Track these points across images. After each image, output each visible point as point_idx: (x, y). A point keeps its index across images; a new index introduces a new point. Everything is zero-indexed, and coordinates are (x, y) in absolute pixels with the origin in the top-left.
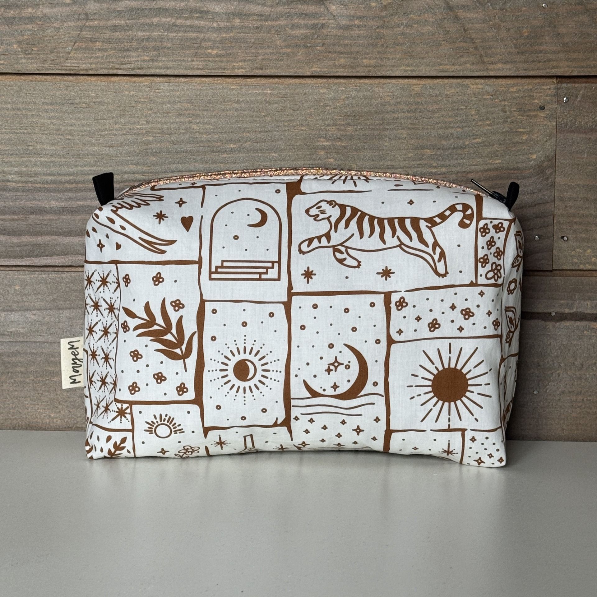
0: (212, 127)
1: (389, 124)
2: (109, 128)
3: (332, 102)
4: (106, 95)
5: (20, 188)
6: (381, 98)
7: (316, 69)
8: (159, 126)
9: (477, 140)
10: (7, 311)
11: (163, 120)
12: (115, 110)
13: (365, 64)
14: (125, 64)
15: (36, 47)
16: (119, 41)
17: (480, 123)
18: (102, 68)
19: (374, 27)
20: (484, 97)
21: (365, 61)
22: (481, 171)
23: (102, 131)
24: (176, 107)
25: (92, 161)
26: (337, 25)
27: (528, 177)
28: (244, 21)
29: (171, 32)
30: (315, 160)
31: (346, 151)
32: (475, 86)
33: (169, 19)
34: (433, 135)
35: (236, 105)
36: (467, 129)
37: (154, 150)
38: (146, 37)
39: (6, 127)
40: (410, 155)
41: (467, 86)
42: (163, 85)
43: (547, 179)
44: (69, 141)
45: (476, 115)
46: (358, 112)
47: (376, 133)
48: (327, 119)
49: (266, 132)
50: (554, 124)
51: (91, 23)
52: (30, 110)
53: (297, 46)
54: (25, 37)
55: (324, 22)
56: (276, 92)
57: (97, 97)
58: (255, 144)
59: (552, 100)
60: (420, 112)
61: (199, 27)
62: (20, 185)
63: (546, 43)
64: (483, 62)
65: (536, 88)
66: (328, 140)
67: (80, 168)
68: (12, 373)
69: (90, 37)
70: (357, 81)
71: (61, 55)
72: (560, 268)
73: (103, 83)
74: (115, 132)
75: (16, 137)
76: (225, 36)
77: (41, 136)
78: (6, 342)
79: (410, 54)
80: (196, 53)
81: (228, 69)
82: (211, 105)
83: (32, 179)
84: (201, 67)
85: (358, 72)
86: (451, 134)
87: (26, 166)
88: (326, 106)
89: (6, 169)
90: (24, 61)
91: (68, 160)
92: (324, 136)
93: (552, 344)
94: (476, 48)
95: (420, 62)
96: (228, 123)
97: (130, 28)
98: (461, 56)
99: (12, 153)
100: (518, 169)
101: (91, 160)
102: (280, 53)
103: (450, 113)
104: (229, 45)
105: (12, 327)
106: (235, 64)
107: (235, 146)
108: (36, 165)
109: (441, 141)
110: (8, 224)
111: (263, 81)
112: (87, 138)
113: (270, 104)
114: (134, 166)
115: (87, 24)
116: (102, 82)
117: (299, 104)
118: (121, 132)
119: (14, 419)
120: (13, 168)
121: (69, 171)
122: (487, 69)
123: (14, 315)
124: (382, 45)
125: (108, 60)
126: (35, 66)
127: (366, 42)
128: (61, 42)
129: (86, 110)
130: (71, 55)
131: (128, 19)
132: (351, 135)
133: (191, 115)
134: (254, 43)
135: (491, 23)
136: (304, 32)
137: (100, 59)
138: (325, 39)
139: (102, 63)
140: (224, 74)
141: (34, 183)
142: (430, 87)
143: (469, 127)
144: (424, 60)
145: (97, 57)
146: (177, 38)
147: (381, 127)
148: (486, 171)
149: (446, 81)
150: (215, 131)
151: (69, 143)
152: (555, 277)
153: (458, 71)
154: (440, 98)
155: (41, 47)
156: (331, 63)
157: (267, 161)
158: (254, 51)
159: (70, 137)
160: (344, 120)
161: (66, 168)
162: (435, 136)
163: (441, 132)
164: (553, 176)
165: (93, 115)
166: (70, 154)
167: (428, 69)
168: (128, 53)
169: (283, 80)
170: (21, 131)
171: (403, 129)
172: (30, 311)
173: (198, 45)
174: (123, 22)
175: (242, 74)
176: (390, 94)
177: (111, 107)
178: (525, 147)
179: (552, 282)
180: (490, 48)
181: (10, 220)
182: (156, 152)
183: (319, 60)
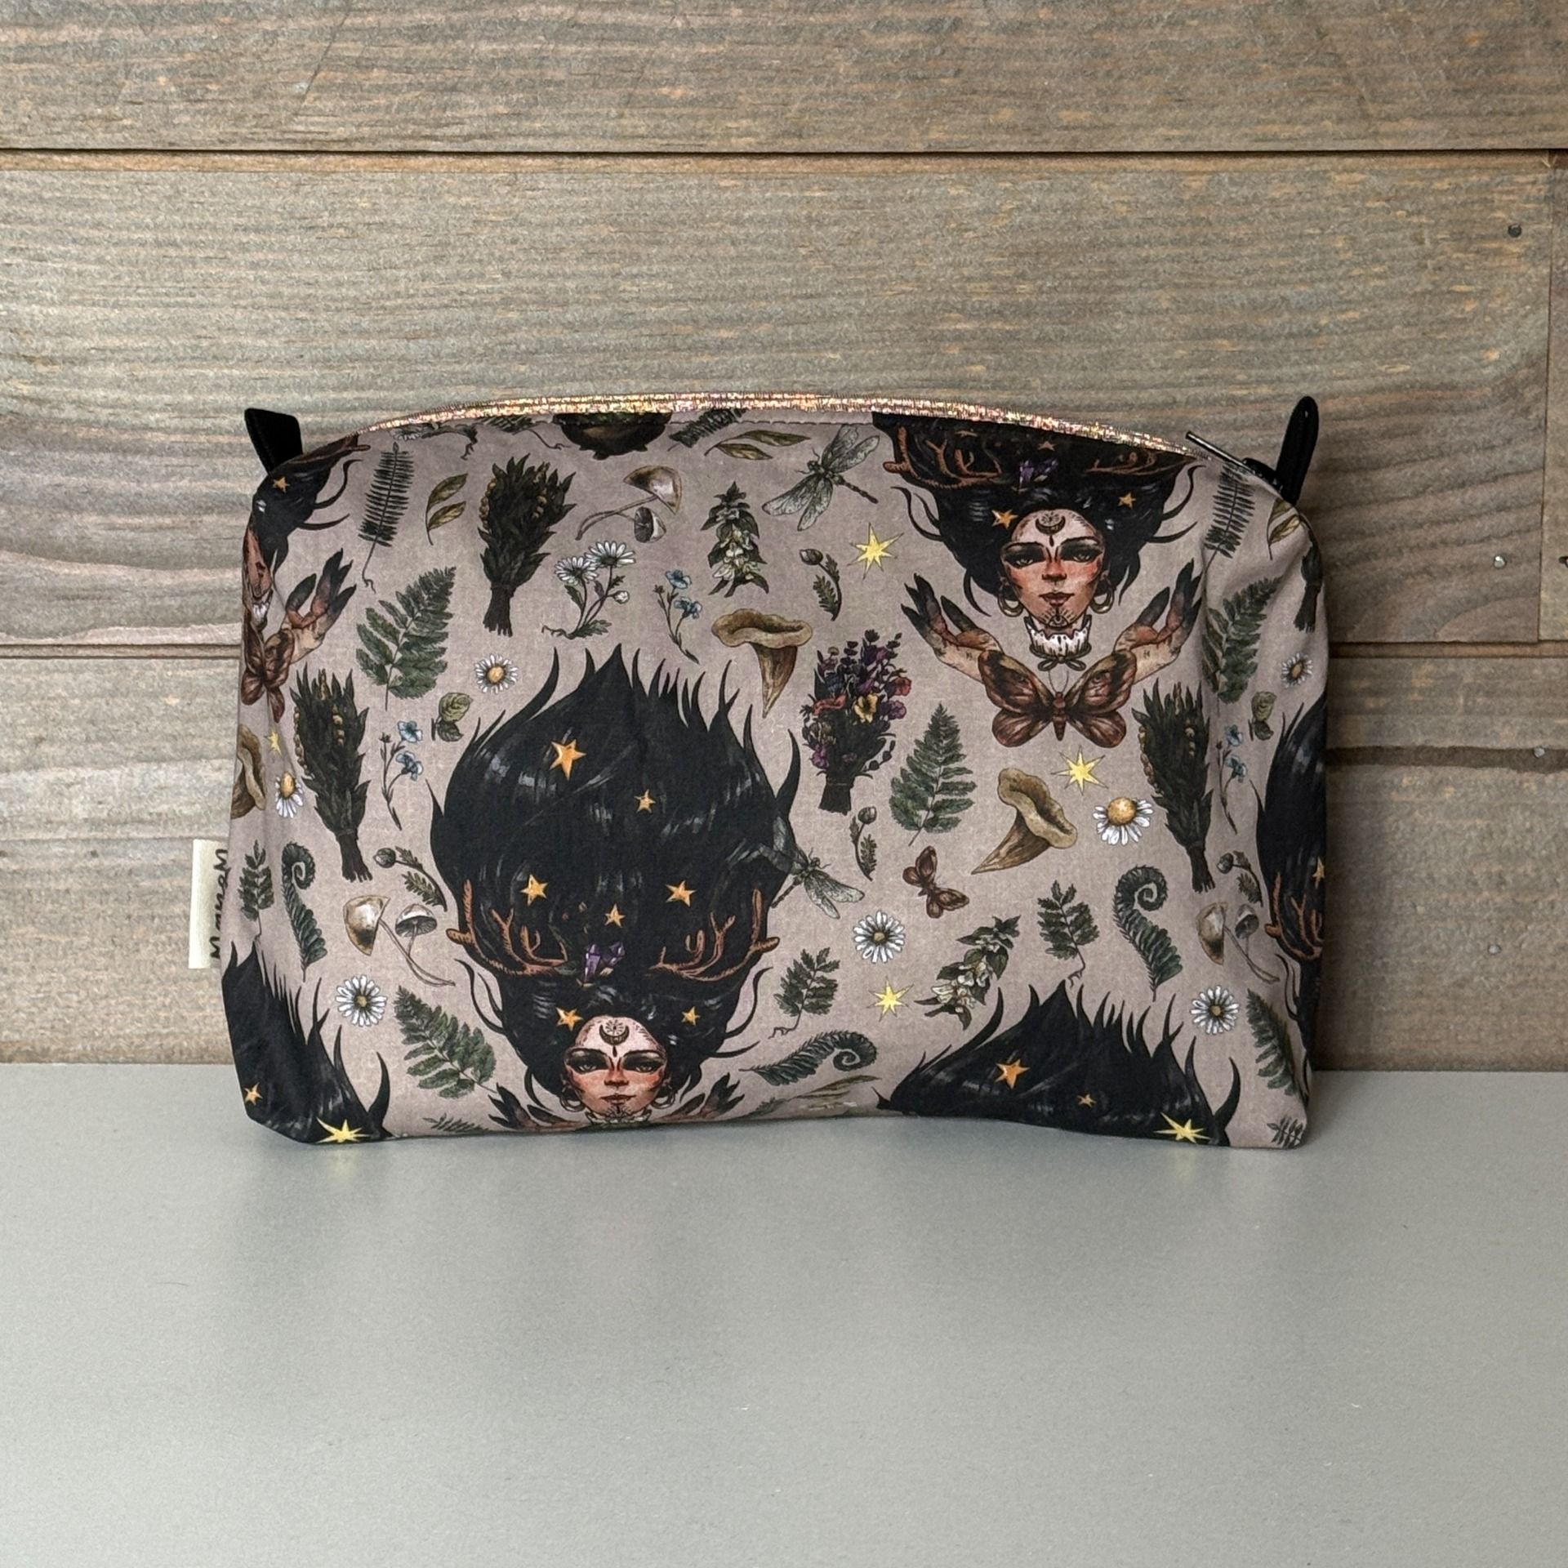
0: (671, 287)
1: (1125, 275)
2: (407, 289)
3: (980, 220)
4: (397, 206)
5: (177, 446)
6: (1105, 208)
7: (937, 136)
8: (535, 283)
9: (1351, 314)
10: (148, 760)
11: (546, 269)
12: (421, 244)
13: (1065, 123)
14: (447, 125)
15: (218, 82)
16: (429, 65)
17: (1356, 272)
18: (387, 137)
19: (1088, 27)
20: (1368, 205)
21: (1064, 113)
22: (1357, 393)
23: (388, 298)
24: (578, 233)
25: (362, 376)
26: (993, 23)
27: (1478, 408)
28: (755, 12)
29: (566, 43)
30: (936, 366)
31: (1014, 343)
32: (1345, 177)
33: (558, 10)
34: (1238, 304)
35: (733, 229)
36: (1323, 286)
37: (523, 347)
38: (500, 55)
39: (140, 291)
40: (1180, 353)
41: (1323, 176)
42: (546, 180)
43: (1526, 411)
44: (305, 325)
45: (1346, 252)
46: (1047, 243)
47: (1092, 298)
48: (964, 265)
49: (812, 296)
50: (1546, 271)
51: (358, 21)
52: (203, 245)
53: (889, 76)
54: (188, 57)
55: (959, 14)
56: (835, 195)
57: (375, 212)
58: (781, 330)
59: (1539, 211)
60: (1204, 244)
61: (638, 29)
62: (178, 437)
63: (1525, 66)
64: (1366, 116)
65: (1498, 180)
66: (969, 317)
67: (333, 395)
68: (160, 917)
69: (357, 55)
70: (1043, 163)
71: (281, 102)
72: (1558, 637)
73: (392, 176)
74: (420, 300)
75: (166, 316)
76: (704, 50)
77: (231, 311)
78: (146, 841)
79: (1180, 94)
80: (630, 95)
81: (711, 137)
82: (669, 229)
83: (208, 423)
84: (642, 131)
85: (1047, 142)
86: (1284, 299)
87: (192, 391)
88: (962, 229)
89: (140, 398)
90: (186, 119)
91: (301, 373)
92: (959, 306)
93: (1537, 831)
94: (1347, 80)
95: (1204, 117)
96: (711, 275)
97: (460, 32)
98: (1310, 101)
99: (154, 355)
100: (1453, 387)
101: (360, 372)
102: (846, 95)
103: (1282, 246)
104: (716, 75)
105: (162, 802)
106: (729, 125)
107: (731, 334)
108: (218, 387)
109: (1257, 317)
110: (147, 538)
111: (801, 166)
112: (348, 318)
113: (820, 226)
114: (473, 387)
115: (348, 22)
116: (388, 173)
117: (895, 226)
118: (436, 301)
119: (168, 1035)
120: (158, 397)
121: (304, 402)
122: (1376, 133)
123: (166, 771)
124: (1108, 74)
125: (402, 115)
126: (213, 130)
127: (1066, 64)
128: (279, 71)
129: (347, 244)
130: (306, 103)
131: (455, 10)
132: (1029, 302)
133: (617, 256)
134: (778, 70)
135: (1386, 15)
136: (909, 40)
137: (380, 115)
138: (963, 58)
139: (390, 124)
140: (702, 150)
141: (214, 432)
142: (1231, 179)
143: (1329, 280)
144: (1217, 112)
145: (376, 109)
146: (580, 56)
147: (1106, 282)
148: (1373, 392)
149: (1270, 162)
150: (681, 295)
151: (301, 330)
152: (1544, 661)
153: (1302, 138)
154: (1256, 208)
155: (230, 83)
156: (977, 119)
157: (813, 373)
158: (777, 90)
159: (302, 315)
160: (1009, 267)
161: (296, 395)
162: (1243, 305)
163: (1256, 293)
164: (1542, 405)
165: (364, 258)
166: (307, 357)
167: (1226, 133)
168: (456, 98)
169: (852, 161)
170: (179, 299)
171: (1161, 287)
172: (207, 758)
173: (635, 75)
174: (440, 18)
175: (749, 149)
176: (1125, 198)
177: (412, 238)
178: (1471, 331)
179: (1536, 671)
180: (1384, 80)
181: (154, 530)
182: (528, 352)
183: (949, 112)
